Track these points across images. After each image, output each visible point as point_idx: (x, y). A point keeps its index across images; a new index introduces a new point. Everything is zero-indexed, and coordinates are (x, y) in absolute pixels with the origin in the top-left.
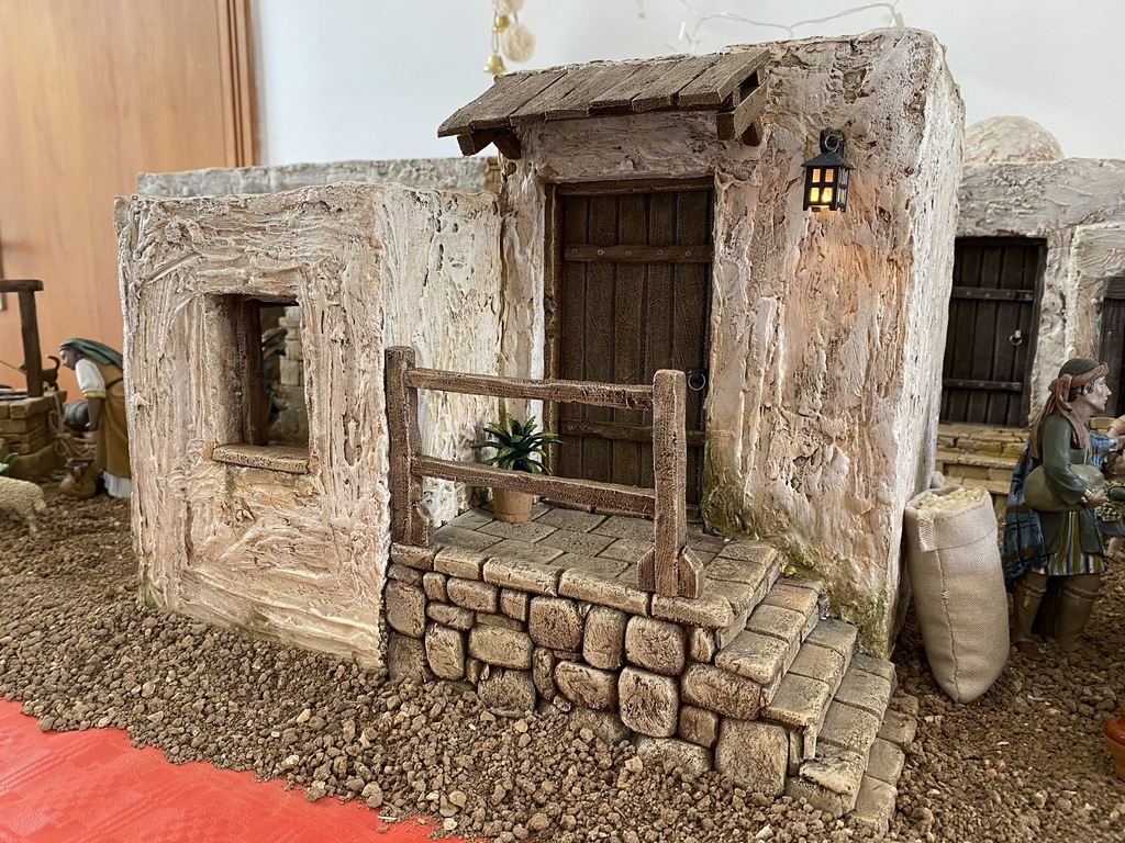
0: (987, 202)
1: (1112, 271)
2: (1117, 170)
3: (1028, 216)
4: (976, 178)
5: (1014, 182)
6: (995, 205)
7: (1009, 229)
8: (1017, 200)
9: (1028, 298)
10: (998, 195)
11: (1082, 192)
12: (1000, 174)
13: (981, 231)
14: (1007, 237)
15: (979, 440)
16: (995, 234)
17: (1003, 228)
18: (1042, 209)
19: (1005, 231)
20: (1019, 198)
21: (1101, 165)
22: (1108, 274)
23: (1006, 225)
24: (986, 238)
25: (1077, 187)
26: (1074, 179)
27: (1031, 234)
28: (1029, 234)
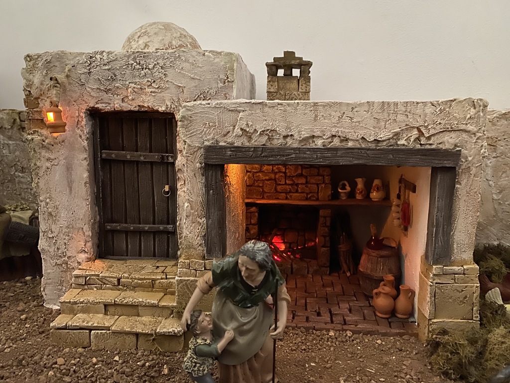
0: (127, 83)
1: (208, 140)
2: (214, 59)
3: (159, 95)
4: (117, 62)
5: (145, 67)
6: (133, 85)
7: (146, 105)
8: (149, 81)
9: (171, 160)
10: (134, 77)
11: (192, 76)
12: (134, 59)
13: (126, 107)
14: (146, 112)
15: (135, 279)
16: (137, 109)
17: (141, 104)
18: (167, 88)
19: (143, 107)
20: (150, 80)
21: (204, 55)
22: (207, 143)
23: (144, 102)
24: (130, 112)
25: (189, 71)
26: (186, 65)
27: (162, 109)
28: (160, 109)
